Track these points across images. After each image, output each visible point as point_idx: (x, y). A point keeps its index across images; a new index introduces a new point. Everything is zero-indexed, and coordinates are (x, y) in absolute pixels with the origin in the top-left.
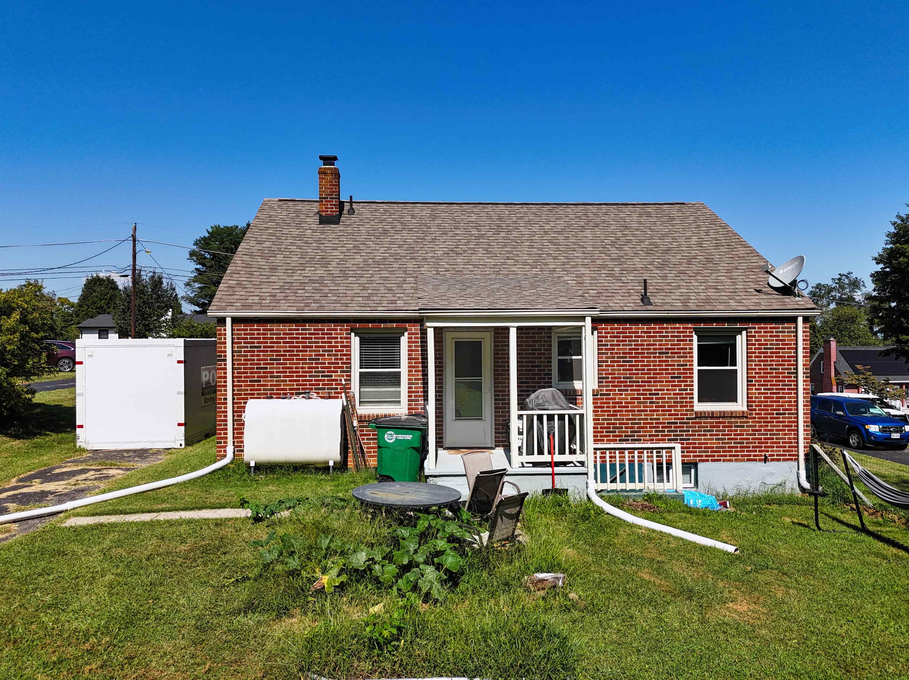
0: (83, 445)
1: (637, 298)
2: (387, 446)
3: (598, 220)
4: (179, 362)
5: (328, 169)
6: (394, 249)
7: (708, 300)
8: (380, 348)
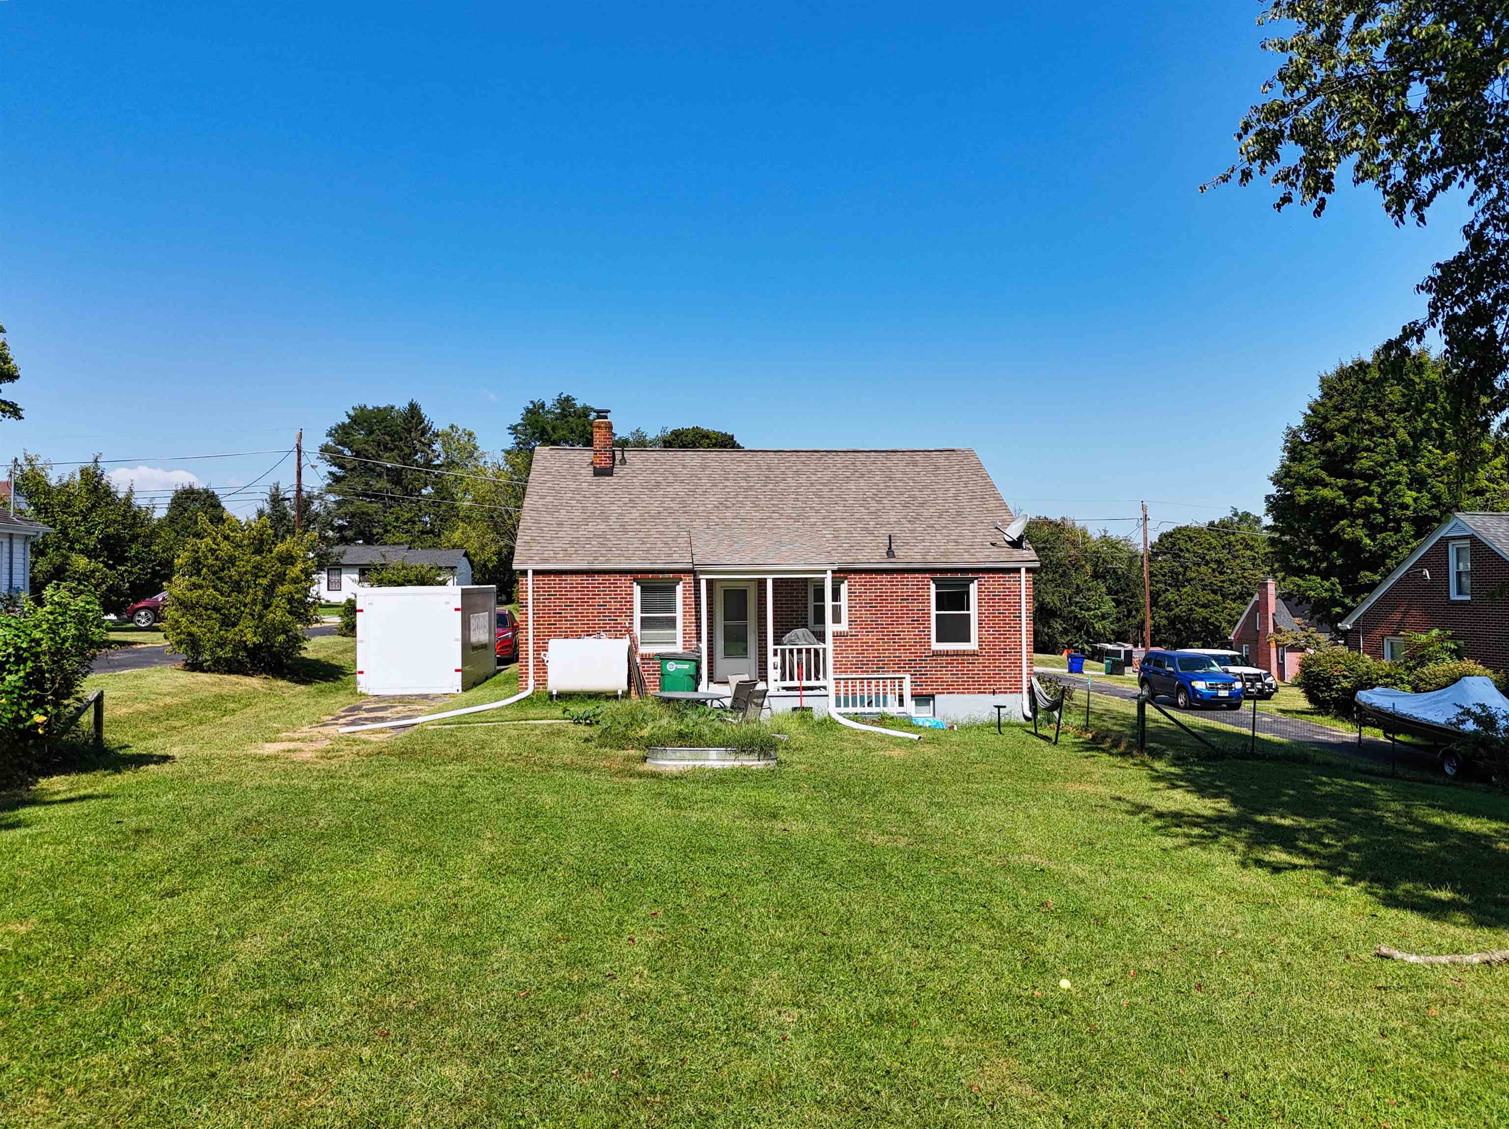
0: (364, 691)
1: (884, 551)
2: (669, 674)
3: (864, 470)
4: (457, 610)
5: (602, 423)
6: (668, 503)
7: (944, 554)
8: (657, 597)
